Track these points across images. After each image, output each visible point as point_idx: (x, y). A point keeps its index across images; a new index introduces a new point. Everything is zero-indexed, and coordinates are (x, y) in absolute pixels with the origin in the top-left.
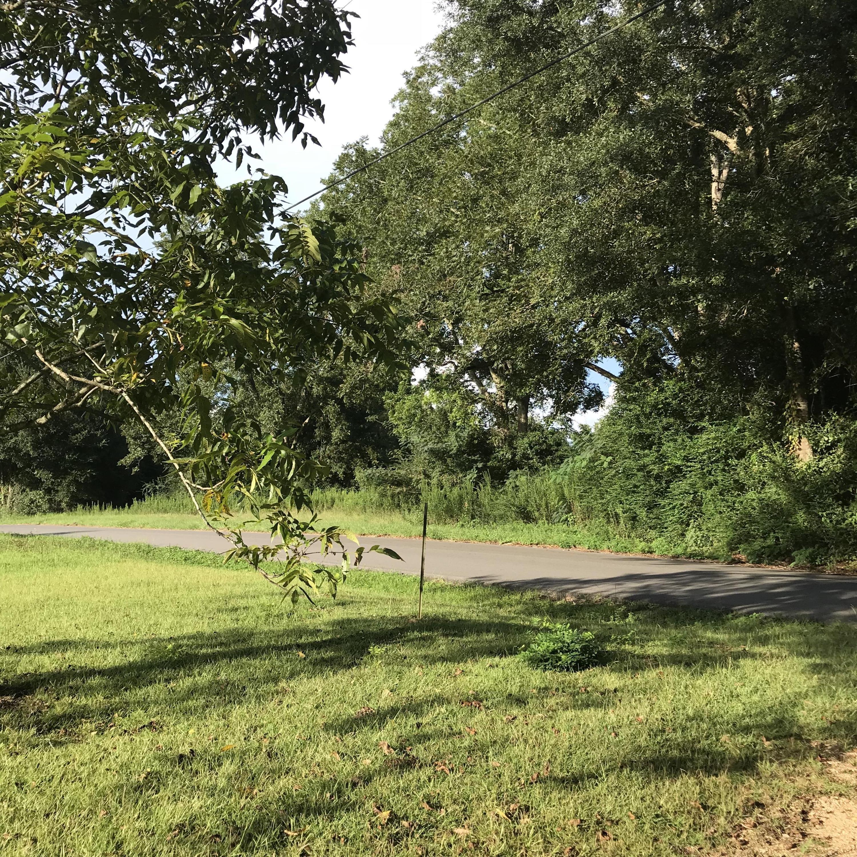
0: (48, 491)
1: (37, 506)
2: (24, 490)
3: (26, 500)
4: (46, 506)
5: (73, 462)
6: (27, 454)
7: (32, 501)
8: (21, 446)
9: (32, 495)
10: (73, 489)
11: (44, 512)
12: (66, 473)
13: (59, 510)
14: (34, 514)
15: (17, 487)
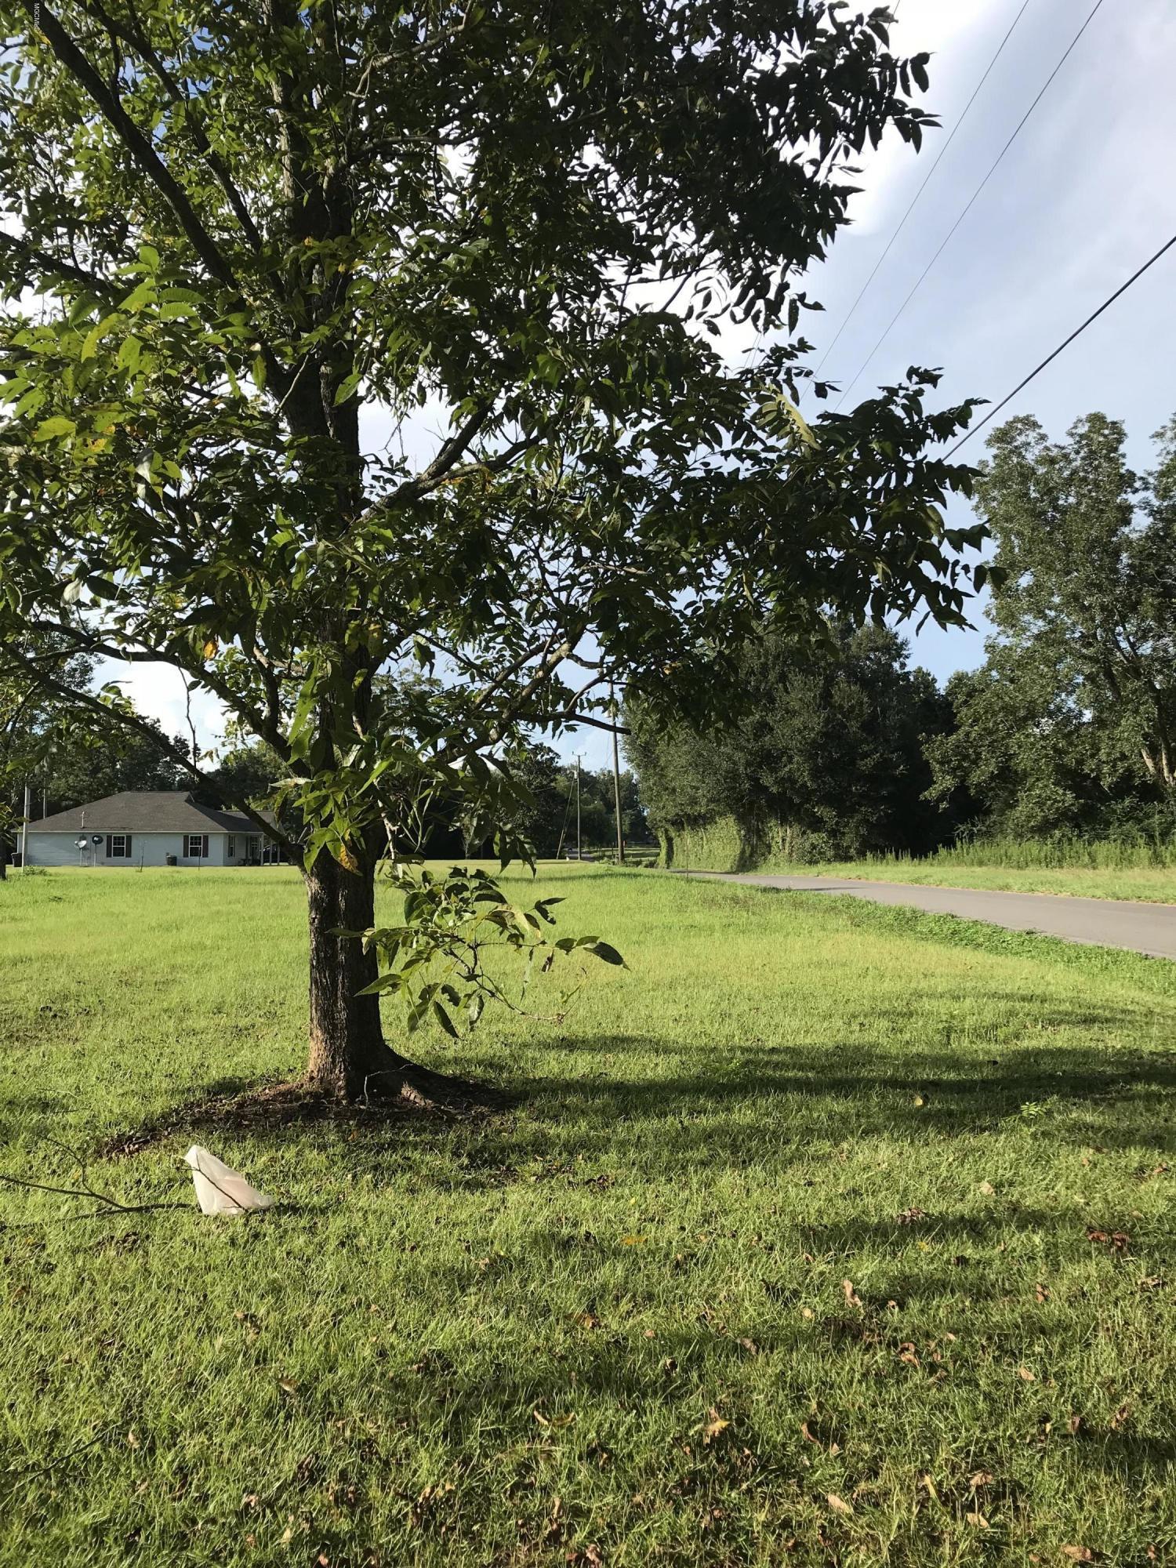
0: (833, 833)
1: (820, 853)
2: (804, 833)
3: (807, 845)
4: (830, 853)
5: (862, 796)
6: (804, 785)
7: (814, 847)
8: (797, 774)
9: (814, 838)
10: (863, 831)
11: (829, 861)
12: (853, 811)
13: (846, 858)
14: (816, 862)
15: (797, 828)
